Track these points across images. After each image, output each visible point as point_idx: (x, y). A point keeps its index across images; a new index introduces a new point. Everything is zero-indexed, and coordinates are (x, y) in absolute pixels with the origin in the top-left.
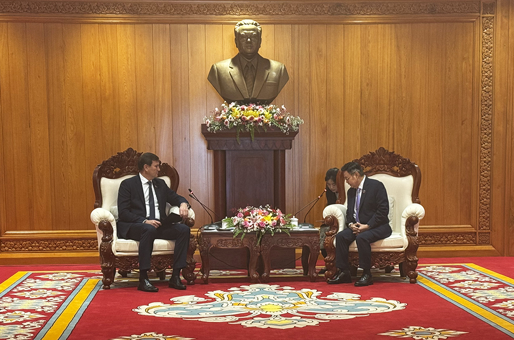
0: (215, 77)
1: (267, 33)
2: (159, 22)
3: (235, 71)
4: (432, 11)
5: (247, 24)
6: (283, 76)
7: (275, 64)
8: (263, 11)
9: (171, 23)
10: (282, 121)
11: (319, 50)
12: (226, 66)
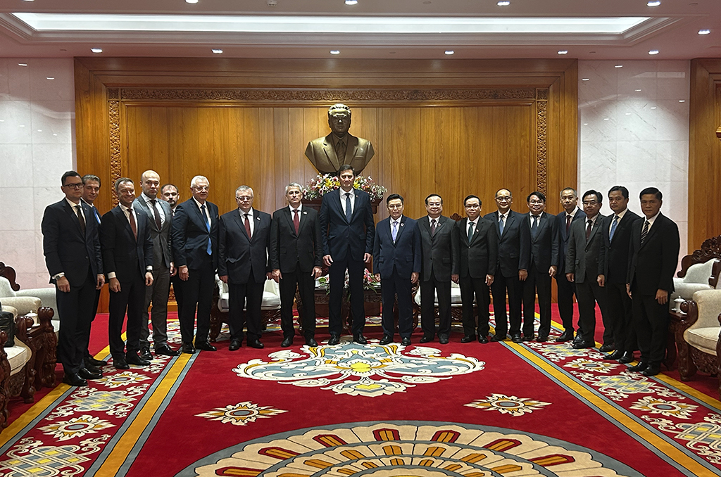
0: (312, 153)
1: (356, 115)
2: (264, 106)
3: (328, 147)
4: (495, 97)
5: (339, 108)
6: (369, 151)
7: (362, 141)
8: (353, 97)
9: (274, 106)
10: (368, 190)
11: (400, 129)
12: (321, 143)
